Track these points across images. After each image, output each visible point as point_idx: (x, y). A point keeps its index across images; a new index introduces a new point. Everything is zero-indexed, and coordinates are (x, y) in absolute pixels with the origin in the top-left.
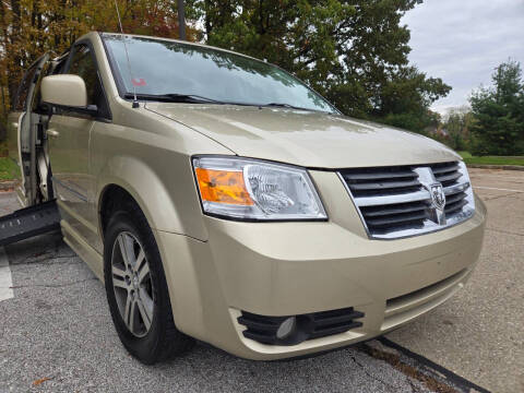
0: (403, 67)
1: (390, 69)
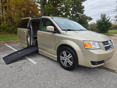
0: (83, 14)
1: (81, 15)
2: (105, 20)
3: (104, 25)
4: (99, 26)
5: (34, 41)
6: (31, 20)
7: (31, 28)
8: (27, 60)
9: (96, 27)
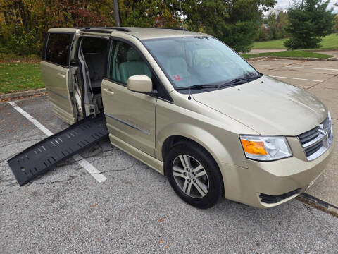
2: (316, 6)
3: (311, 22)
4: (294, 25)
5: (95, 102)
6: (81, 37)
7: (83, 62)
8: (78, 169)
9: (287, 30)
